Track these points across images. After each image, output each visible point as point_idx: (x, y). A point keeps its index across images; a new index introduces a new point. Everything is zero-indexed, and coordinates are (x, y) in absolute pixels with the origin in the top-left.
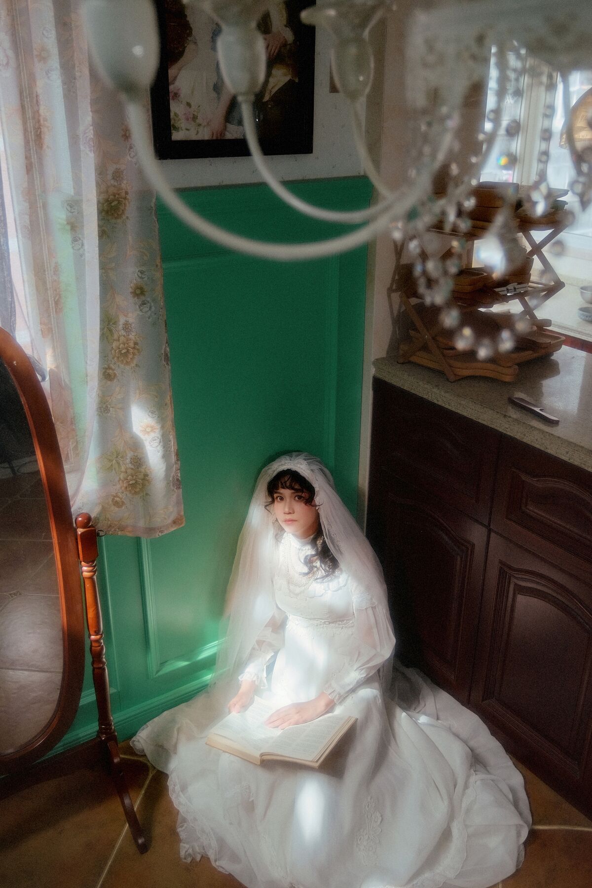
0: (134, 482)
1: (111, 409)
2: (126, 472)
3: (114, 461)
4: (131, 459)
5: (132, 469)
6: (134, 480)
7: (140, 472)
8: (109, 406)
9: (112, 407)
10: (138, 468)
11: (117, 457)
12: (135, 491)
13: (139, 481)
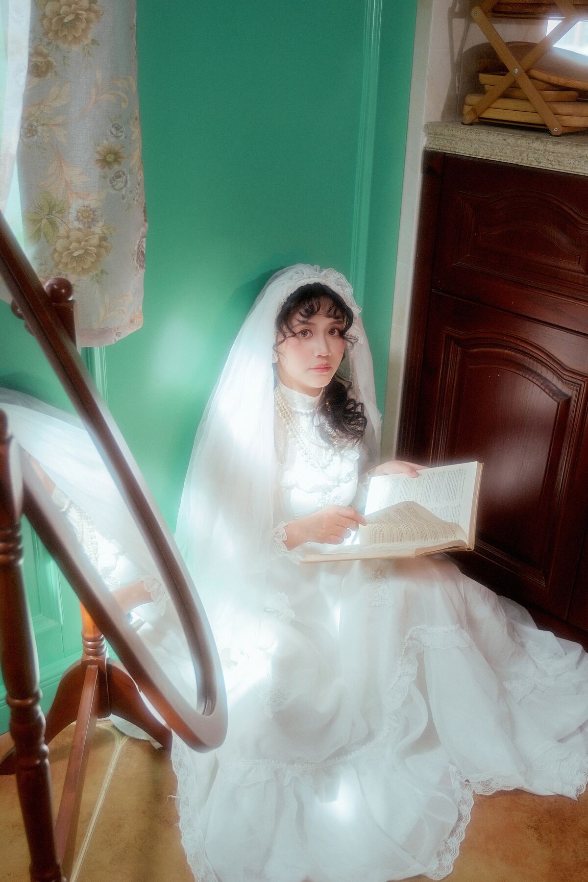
0: (81, 252)
1: (40, 128)
2: (68, 237)
3: (44, 221)
4: (78, 212)
5: (79, 229)
6: (82, 249)
7: (94, 234)
8: (35, 124)
9: (43, 125)
10: (90, 227)
11: (50, 213)
12: (83, 269)
13: (91, 250)
